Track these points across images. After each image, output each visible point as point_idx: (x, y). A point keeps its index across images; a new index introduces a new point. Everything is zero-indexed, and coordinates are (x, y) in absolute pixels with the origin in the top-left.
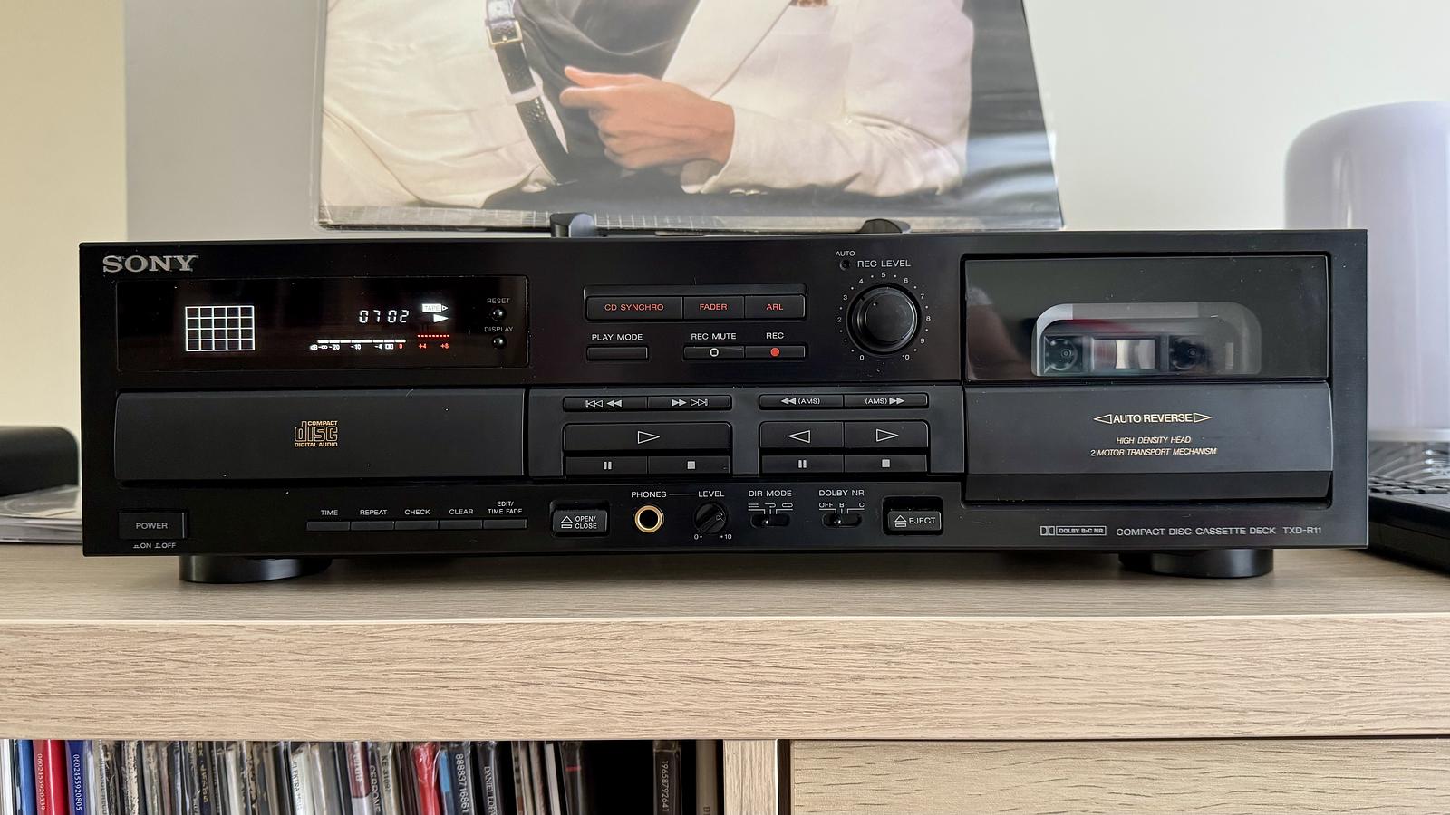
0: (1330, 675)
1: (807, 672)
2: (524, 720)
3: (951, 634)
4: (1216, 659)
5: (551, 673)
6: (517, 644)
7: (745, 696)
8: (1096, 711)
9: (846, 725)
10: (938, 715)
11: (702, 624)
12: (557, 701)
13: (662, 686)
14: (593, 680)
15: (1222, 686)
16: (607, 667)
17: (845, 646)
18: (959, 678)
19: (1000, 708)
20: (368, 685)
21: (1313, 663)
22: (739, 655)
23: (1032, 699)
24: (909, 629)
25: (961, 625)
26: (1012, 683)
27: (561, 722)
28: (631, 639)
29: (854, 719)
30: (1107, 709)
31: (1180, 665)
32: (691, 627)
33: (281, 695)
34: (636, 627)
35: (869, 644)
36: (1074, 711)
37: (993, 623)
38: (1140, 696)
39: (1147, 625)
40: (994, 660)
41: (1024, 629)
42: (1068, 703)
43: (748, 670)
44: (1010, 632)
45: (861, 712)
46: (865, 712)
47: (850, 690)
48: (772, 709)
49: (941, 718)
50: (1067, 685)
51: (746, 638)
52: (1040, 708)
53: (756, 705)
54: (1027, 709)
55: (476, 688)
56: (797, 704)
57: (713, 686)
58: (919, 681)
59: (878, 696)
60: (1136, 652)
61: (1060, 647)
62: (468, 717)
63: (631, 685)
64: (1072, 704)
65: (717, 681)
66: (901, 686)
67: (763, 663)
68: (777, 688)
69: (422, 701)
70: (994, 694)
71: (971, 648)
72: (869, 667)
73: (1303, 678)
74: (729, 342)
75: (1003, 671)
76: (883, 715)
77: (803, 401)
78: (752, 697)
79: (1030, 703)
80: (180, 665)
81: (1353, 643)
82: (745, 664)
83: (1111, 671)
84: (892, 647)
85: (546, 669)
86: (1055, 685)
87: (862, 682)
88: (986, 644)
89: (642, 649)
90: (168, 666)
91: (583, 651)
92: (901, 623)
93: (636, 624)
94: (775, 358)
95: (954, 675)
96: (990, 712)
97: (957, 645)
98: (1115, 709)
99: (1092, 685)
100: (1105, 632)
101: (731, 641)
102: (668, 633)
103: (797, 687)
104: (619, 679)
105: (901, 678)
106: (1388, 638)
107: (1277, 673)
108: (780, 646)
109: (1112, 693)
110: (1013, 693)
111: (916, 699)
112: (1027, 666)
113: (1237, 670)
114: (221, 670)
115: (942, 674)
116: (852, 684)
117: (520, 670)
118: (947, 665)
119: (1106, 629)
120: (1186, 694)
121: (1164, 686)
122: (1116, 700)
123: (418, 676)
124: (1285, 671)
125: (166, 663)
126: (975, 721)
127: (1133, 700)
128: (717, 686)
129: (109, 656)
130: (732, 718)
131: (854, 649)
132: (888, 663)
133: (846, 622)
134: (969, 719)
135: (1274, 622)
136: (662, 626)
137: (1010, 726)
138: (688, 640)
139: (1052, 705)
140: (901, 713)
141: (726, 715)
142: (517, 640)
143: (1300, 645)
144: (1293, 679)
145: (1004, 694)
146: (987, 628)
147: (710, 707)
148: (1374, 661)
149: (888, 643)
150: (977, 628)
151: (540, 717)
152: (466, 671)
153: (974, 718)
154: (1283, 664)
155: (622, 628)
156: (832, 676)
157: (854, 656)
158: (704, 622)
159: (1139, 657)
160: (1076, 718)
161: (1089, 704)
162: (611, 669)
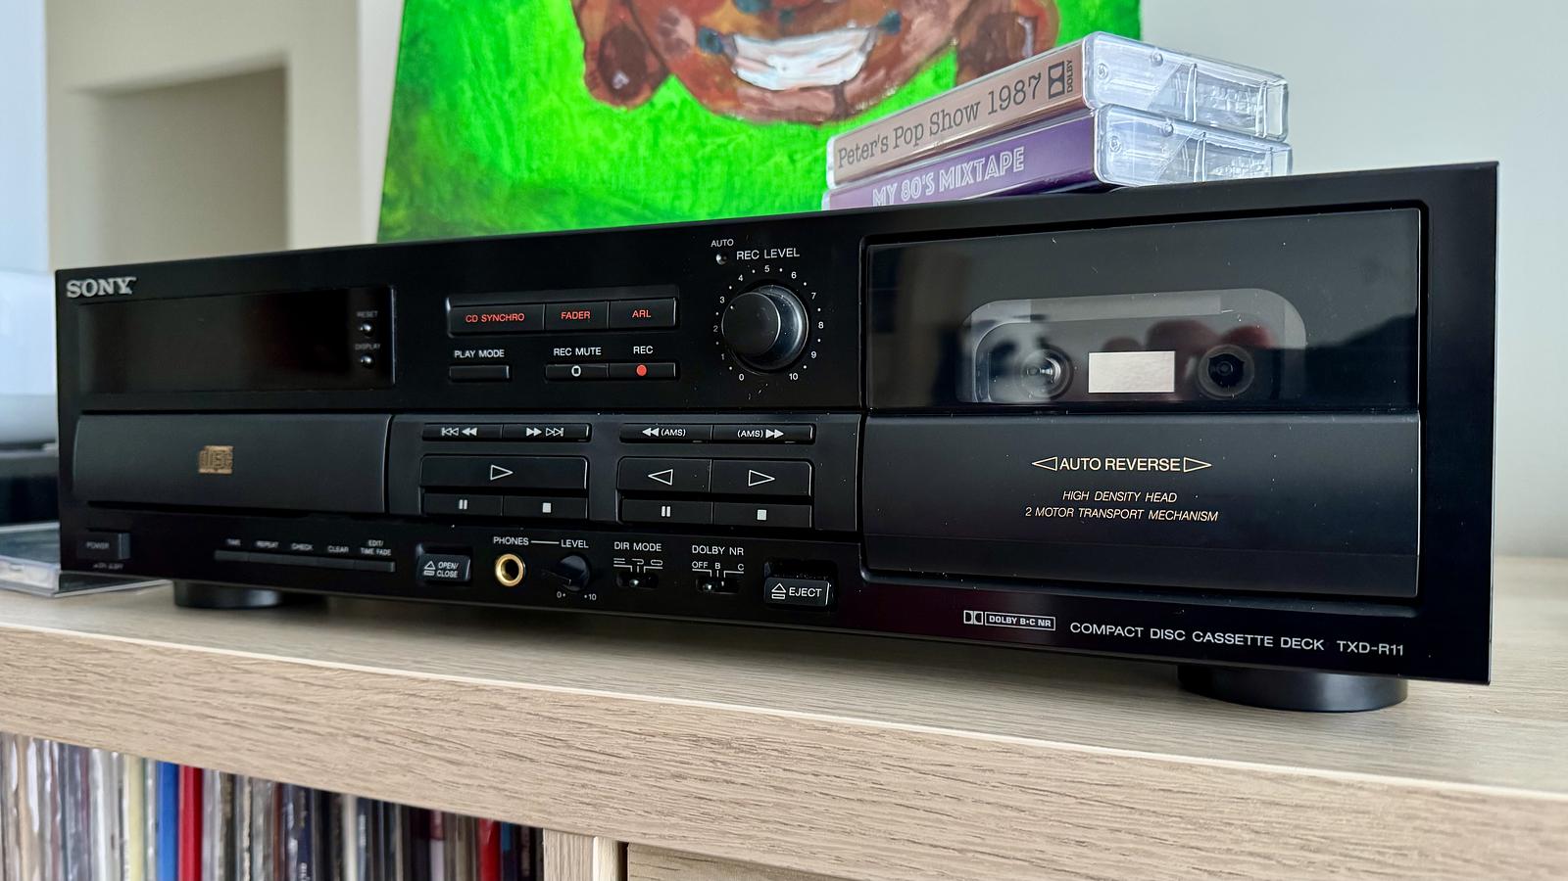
0: (1323, 862)
1: (625, 761)
2: (356, 775)
3: (785, 733)
4: (1141, 814)
5: (377, 728)
6: (347, 693)
7: (559, 781)
8: (968, 861)
9: (666, 832)
10: (769, 835)
11: (517, 692)
12: (384, 759)
13: (480, 757)
14: (414, 742)
15: (1150, 855)
16: (428, 729)
17: (665, 735)
18: (794, 791)
19: (844, 838)
20: (232, 717)
21: (1295, 841)
22: (554, 732)
23: (885, 832)
24: (738, 721)
25: (798, 723)
26: (856, 805)
27: (387, 782)
28: (449, 700)
29: (674, 826)
30: (981, 862)
31: (1087, 816)
32: (506, 694)
33: (169, 717)
34: (454, 687)
35: (691, 735)
36: (938, 856)
37: (836, 725)
38: (1029, 851)
39: (1040, 753)
40: (837, 774)
41: (873, 738)
42: (931, 845)
43: (564, 751)
44: (857, 739)
45: (682, 818)
46: (686, 819)
47: (671, 789)
48: (587, 801)
49: (773, 839)
50: (929, 820)
51: (560, 713)
52: (895, 846)
53: (570, 794)
54: (879, 845)
55: (315, 733)
56: (613, 798)
57: (528, 764)
58: (748, 790)
59: (702, 801)
60: (1023, 789)
61: (921, 768)
62: (309, 763)
63: (450, 752)
64: (936, 846)
65: (532, 760)
66: (729, 792)
67: (578, 745)
68: (593, 776)
69: (273, 740)
70: (838, 819)
71: (810, 755)
72: (692, 764)
73: (1278, 862)
74: (592, 359)
75: (848, 790)
76: (706, 825)
77: (667, 432)
78: (566, 783)
79: (880, 837)
80: (97, 677)
81: (1364, 820)
82: (559, 744)
83: (987, 810)
84: (719, 742)
85: (374, 723)
86: (914, 818)
87: (684, 782)
88: (826, 751)
89: (460, 713)
90: (91, 677)
91: (407, 707)
92: (728, 713)
93: (453, 683)
94: (641, 378)
95: (789, 787)
96: (829, 841)
97: (794, 748)
98: (994, 864)
99: (963, 825)
100: (980, 754)
101: (546, 714)
102: (483, 698)
103: (613, 778)
104: (439, 743)
105: (727, 782)
106: (1426, 819)
107: (1236, 848)
108: (595, 726)
109: (991, 841)
110: (860, 820)
111: (745, 811)
112: (878, 787)
113: (1175, 835)
114: (126, 687)
115: (775, 784)
116: (672, 782)
117: (352, 721)
118: (782, 774)
119: (982, 751)
120: (1095, 858)
121: (1064, 842)
122: (995, 851)
123: (269, 714)
124: (1250, 848)
125: (89, 674)
126: (813, 850)
127: (1019, 855)
128: (533, 765)
129: (52, 663)
130: (546, 805)
131: (674, 739)
132: (713, 761)
133: (667, 705)
134: (806, 846)
135: (1233, 772)
136: (478, 689)
137: (857, 864)
138: (502, 708)
139: (911, 844)
140: (726, 826)
141: (541, 800)
142: (346, 688)
143: (1274, 811)
144: (1262, 861)
145: (850, 820)
146: (830, 731)
147: (525, 788)
148: (1400, 851)
149: (713, 736)
150: (817, 729)
151: (369, 773)
152: (306, 714)
153: (812, 846)
154: (1246, 836)
155: (440, 687)
156: (649, 769)
157: (675, 748)
158: (519, 689)
159: (1028, 796)
160: (942, 866)
161: (960, 851)
162: (431, 732)
